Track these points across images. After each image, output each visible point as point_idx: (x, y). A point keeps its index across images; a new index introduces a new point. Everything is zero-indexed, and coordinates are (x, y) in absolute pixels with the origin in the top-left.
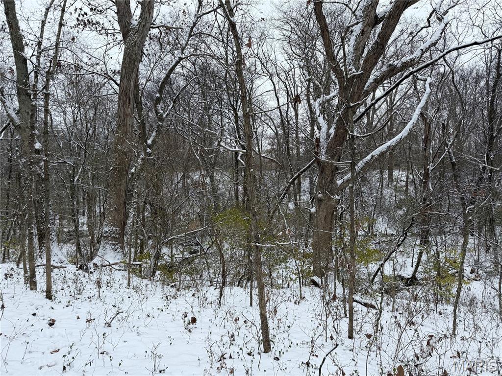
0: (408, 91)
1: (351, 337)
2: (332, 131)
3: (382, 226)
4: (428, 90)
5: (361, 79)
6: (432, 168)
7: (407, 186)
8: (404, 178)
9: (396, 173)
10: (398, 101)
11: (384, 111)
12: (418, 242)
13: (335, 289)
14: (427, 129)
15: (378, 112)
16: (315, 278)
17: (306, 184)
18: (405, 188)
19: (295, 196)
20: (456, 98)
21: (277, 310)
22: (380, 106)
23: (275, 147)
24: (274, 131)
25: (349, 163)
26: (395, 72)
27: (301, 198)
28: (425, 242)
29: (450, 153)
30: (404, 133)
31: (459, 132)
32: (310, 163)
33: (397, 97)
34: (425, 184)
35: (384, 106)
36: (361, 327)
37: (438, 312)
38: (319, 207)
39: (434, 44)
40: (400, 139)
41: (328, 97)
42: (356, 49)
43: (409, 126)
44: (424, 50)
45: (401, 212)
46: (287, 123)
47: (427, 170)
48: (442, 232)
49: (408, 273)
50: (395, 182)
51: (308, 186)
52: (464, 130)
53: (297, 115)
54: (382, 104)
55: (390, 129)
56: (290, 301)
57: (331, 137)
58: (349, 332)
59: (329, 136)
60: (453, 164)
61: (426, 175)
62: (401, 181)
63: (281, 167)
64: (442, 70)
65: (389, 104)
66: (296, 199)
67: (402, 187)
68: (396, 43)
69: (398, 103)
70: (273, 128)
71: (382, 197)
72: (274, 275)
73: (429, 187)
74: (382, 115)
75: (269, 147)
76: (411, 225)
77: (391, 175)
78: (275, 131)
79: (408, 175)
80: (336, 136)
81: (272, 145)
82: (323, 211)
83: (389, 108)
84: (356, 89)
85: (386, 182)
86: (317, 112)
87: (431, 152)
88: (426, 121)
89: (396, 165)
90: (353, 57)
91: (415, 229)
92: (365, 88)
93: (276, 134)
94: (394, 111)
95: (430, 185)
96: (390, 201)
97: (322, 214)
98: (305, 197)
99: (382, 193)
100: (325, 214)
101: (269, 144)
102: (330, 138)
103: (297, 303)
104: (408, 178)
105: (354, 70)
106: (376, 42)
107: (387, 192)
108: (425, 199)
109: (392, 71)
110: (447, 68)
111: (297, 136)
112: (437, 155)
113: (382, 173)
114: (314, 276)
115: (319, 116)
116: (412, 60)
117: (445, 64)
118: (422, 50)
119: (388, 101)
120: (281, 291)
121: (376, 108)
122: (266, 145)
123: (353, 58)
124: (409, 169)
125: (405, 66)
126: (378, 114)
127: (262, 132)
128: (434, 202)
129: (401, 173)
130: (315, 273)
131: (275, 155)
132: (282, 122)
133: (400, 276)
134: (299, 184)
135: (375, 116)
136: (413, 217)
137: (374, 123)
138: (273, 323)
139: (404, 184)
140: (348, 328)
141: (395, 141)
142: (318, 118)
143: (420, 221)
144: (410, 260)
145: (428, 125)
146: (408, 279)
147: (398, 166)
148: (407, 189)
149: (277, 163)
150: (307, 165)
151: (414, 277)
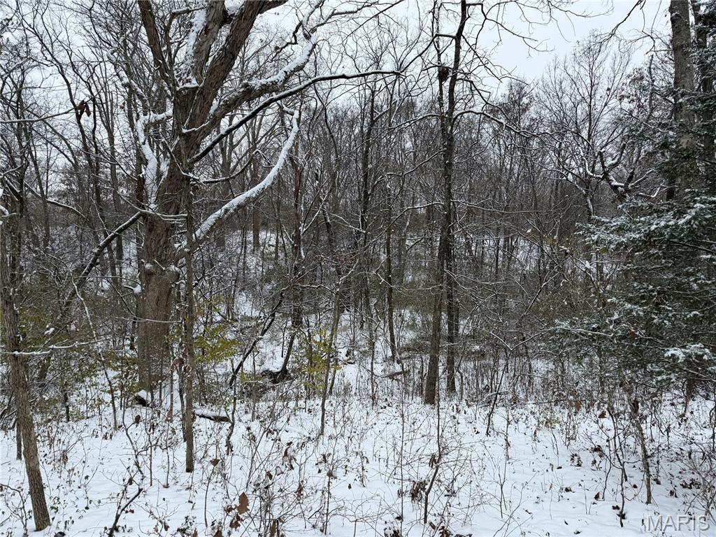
0: (275, 125)
1: (190, 469)
2: (164, 168)
3: (245, 307)
4: (296, 128)
5: (204, 97)
6: (305, 229)
7: (276, 252)
8: (273, 242)
9: (262, 235)
10: (262, 137)
11: (244, 150)
12: (290, 323)
13: (172, 404)
14: (298, 179)
15: (237, 149)
16: (143, 394)
17: (130, 249)
18: (274, 255)
19: (113, 268)
20: (330, 142)
21: (69, 455)
22: (240, 141)
23: (74, 187)
24: (70, 161)
25: (184, 217)
26: (252, 95)
27: (123, 271)
28: (297, 323)
29: (324, 212)
30: (267, 181)
31: (333, 186)
32: (134, 216)
33: (262, 132)
34: (296, 249)
35: (245, 142)
36: (206, 452)
37: (307, 410)
38: (148, 283)
39: (300, 68)
40: (263, 189)
41: (160, 117)
42: (197, 52)
43: (274, 172)
44: (288, 73)
45: (268, 287)
46: (94, 149)
47: (298, 231)
48: (316, 310)
49: (276, 365)
50: (262, 248)
51: (135, 252)
52: (339, 184)
53: (111, 139)
54: (241, 139)
55: (254, 175)
56: (97, 436)
57: (163, 177)
58: (187, 464)
59: (161, 176)
60: (328, 225)
61: (297, 238)
62: (270, 245)
63: (87, 222)
64: (313, 104)
65: (251, 140)
66: (114, 274)
67: (271, 253)
68: (258, 56)
69: (263, 141)
70: (69, 155)
71: (245, 267)
72: (72, 399)
73: (300, 253)
74: (243, 153)
75: (64, 187)
76: (280, 303)
77: (256, 237)
78: (73, 160)
79: (277, 237)
80: (171, 177)
81: (69, 185)
82: (153, 290)
83: (251, 146)
84: (198, 111)
85: (250, 247)
86: (140, 137)
87: (302, 209)
88: (296, 169)
89: (263, 224)
90: (193, 62)
91: (286, 307)
92: (211, 111)
93: (76, 165)
94: (257, 150)
95: (302, 251)
96: (255, 273)
97: (152, 295)
98: (129, 270)
99: (244, 263)
100: (156, 294)
101: (63, 182)
102: (162, 179)
103: (109, 438)
104: (277, 242)
105: (194, 81)
106: (224, 49)
107: (252, 261)
108: (296, 268)
109: (249, 94)
110: (319, 104)
111: (113, 174)
112: (309, 213)
113: (244, 235)
114: (140, 390)
115: (144, 144)
116: (274, 83)
117: (317, 98)
118: (286, 72)
119: (250, 135)
120: (82, 423)
121: (234, 144)
122: (55, 183)
123: (193, 64)
124: (279, 230)
125: (265, 89)
126: (238, 152)
127: (48, 160)
128: (307, 272)
129: (269, 235)
130: (142, 386)
131: (76, 200)
132: (86, 148)
133: (267, 371)
134: (120, 249)
135: (233, 155)
136: (282, 293)
137: (232, 165)
138: (60, 477)
139: (273, 249)
140: (185, 458)
141: (256, 191)
142: (143, 146)
143: (291, 297)
144: (279, 349)
145: (299, 174)
146: (278, 373)
147: (265, 226)
148: (277, 256)
149: (79, 215)
150: (130, 220)
151: (284, 371)
